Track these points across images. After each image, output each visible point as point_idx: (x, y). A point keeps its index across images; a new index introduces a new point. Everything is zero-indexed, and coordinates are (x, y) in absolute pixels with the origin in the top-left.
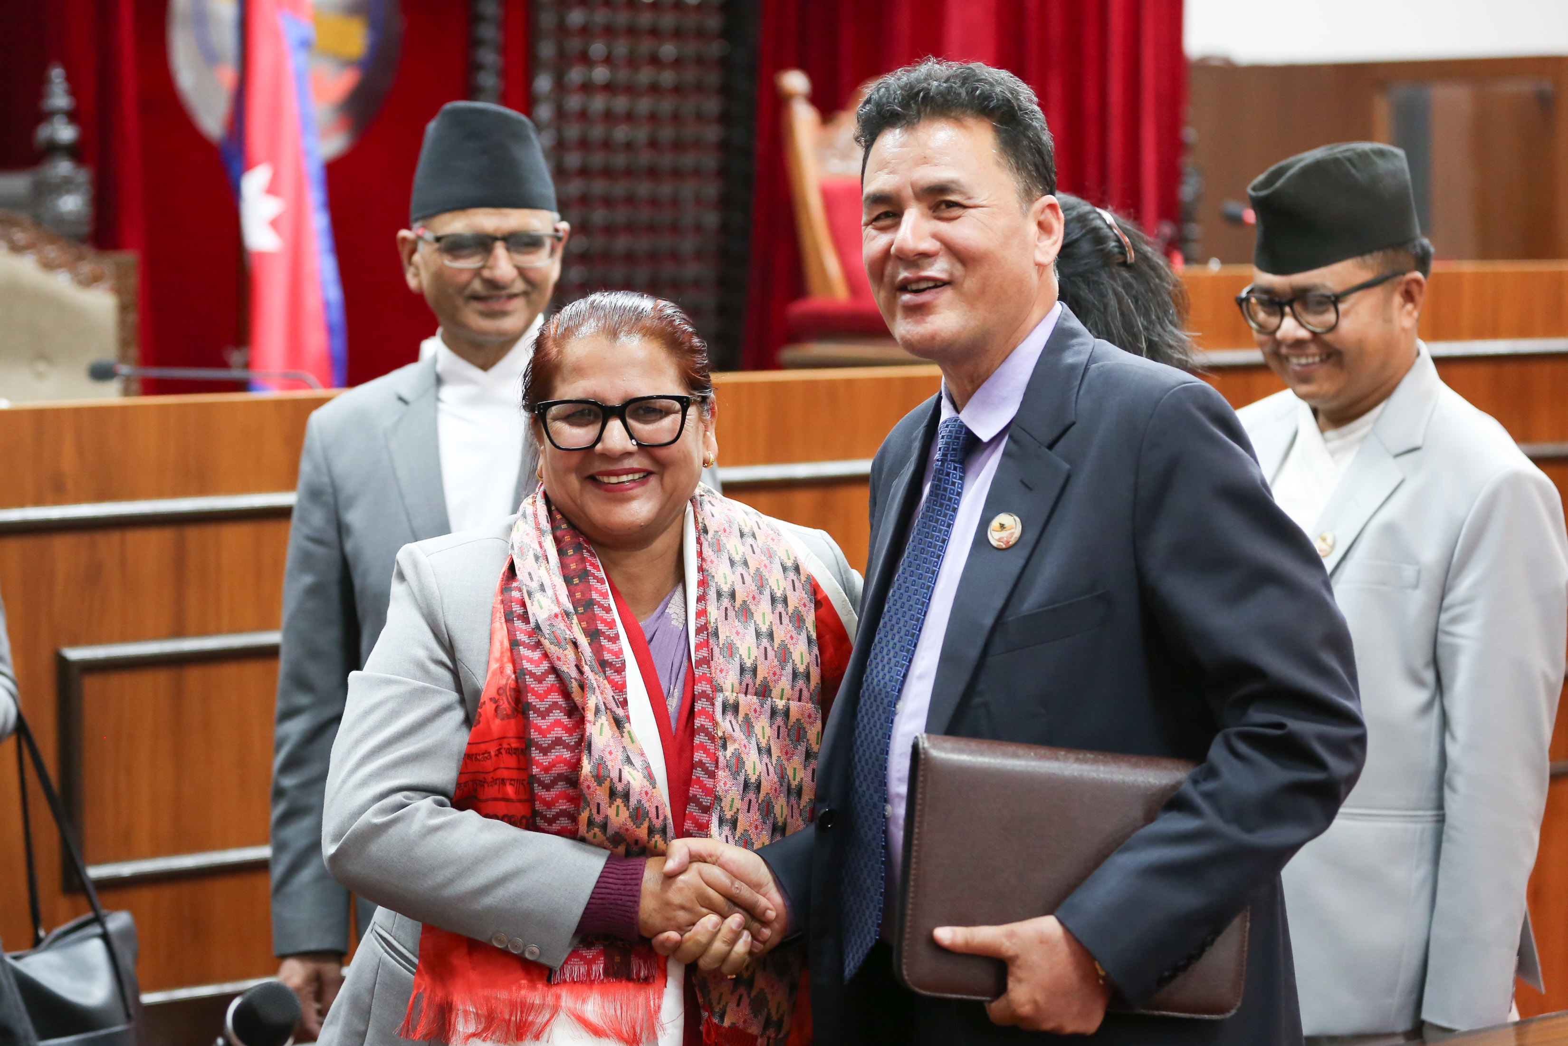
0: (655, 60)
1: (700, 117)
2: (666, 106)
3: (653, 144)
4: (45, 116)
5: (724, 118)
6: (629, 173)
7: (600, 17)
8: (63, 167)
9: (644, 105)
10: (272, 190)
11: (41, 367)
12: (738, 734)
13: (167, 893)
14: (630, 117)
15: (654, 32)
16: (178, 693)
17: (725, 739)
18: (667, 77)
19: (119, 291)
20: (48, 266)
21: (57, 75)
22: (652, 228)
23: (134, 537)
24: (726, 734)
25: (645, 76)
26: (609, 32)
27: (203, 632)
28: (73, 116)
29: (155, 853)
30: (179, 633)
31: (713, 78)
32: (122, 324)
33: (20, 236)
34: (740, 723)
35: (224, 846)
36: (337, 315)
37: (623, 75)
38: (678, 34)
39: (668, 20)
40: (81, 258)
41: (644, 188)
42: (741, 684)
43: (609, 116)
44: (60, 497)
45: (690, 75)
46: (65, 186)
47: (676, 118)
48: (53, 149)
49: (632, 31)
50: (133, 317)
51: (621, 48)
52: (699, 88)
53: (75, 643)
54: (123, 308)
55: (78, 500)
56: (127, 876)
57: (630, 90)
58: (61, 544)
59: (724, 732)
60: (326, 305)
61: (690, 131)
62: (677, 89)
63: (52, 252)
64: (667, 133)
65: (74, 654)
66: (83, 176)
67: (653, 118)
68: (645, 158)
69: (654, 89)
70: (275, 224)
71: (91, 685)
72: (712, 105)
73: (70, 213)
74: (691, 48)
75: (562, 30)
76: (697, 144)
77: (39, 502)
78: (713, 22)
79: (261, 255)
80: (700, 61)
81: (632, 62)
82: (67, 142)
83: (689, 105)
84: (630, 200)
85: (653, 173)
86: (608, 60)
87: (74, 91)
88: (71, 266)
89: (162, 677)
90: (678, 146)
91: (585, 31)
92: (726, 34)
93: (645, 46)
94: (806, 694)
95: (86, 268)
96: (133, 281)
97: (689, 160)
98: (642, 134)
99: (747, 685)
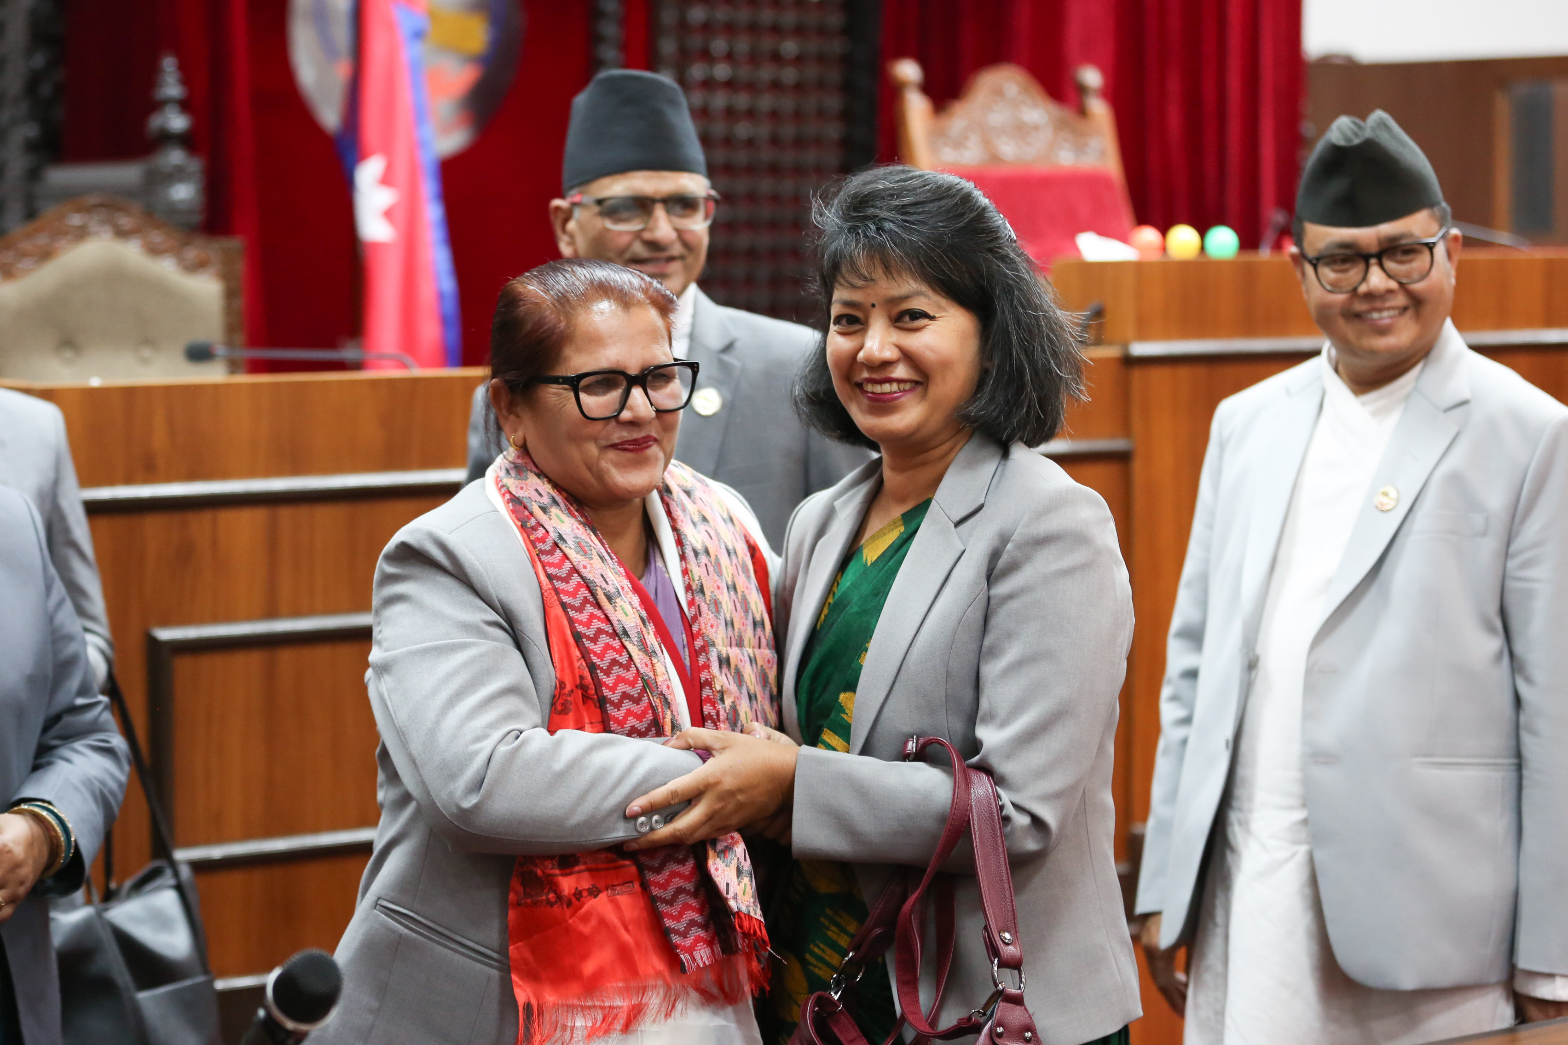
0: (776, 58)
1: (821, 113)
2: (787, 103)
3: (775, 141)
4: (157, 106)
5: (846, 116)
6: (751, 169)
7: (722, 14)
8: (175, 157)
9: (766, 102)
10: (386, 180)
11: (147, 352)
12: (733, 687)
13: (258, 876)
14: (751, 114)
15: (776, 30)
16: (270, 675)
17: (722, 692)
18: (789, 75)
19: (225, 276)
20: (154, 251)
21: (169, 65)
22: (773, 225)
23: (226, 516)
24: (724, 687)
25: (766, 73)
26: (730, 29)
27: (296, 613)
28: (185, 105)
29: (247, 836)
30: (272, 614)
31: (834, 75)
32: (229, 310)
33: (125, 221)
34: (733, 675)
35: (316, 829)
36: (451, 306)
37: (744, 72)
38: (799, 31)
39: (789, 18)
40: (186, 244)
41: (765, 185)
42: (727, 637)
43: (730, 113)
44: (150, 478)
45: (812, 72)
46: (177, 175)
47: (798, 115)
48: (165, 138)
49: (753, 29)
50: (240, 303)
51: (743, 45)
52: (821, 85)
53: (166, 623)
54: (230, 294)
55: (169, 479)
56: (217, 858)
57: (751, 87)
58: (152, 523)
59: (722, 686)
60: (440, 295)
61: (811, 129)
62: (798, 87)
63: (157, 237)
64: (788, 131)
65: (165, 634)
66: (195, 165)
67: (774, 115)
68: (766, 155)
69: (776, 86)
70: (389, 214)
71: (183, 665)
72: (833, 103)
73: (182, 202)
74: (813, 45)
75: (683, 26)
76: (818, 142)
77: (129, 480)
78: (835, 20)
79: (376, 245)
80: (821, 59)
81: (754, 59)
82: (178, 131)
83: (811, 103)
84: (752, 197)
85: (774, 170)
86: (730, 57)
87: (186, 80)
88: (176, 252)
89: (254, 659)
90: (799, 143)
91: (707, 27)
92: (847, 31)
93: (767, 43)
94: (764, 641)
95: (192, 253)
96: (240, 267)
97: (810, 157)
98: (763, 131)
99: (731, 637)
